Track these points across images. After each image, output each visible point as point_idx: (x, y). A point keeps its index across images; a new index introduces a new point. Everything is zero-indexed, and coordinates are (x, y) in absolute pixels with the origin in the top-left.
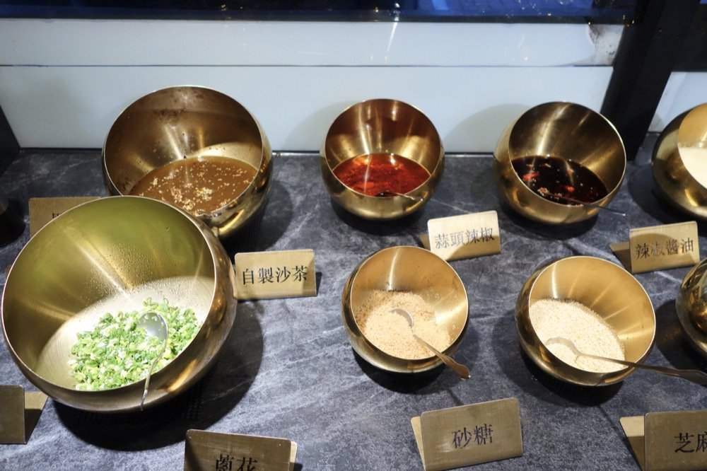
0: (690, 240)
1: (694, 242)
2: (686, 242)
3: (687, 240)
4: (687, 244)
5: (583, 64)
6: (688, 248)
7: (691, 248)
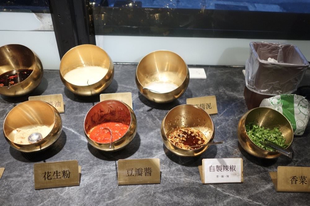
0: (59, 102)
1: (61, 103)
2: (57, 103)
3: (57, 102)
4: (58, 104)
5: (38, 30)
6: (58, 105)
7: (59, 105)
